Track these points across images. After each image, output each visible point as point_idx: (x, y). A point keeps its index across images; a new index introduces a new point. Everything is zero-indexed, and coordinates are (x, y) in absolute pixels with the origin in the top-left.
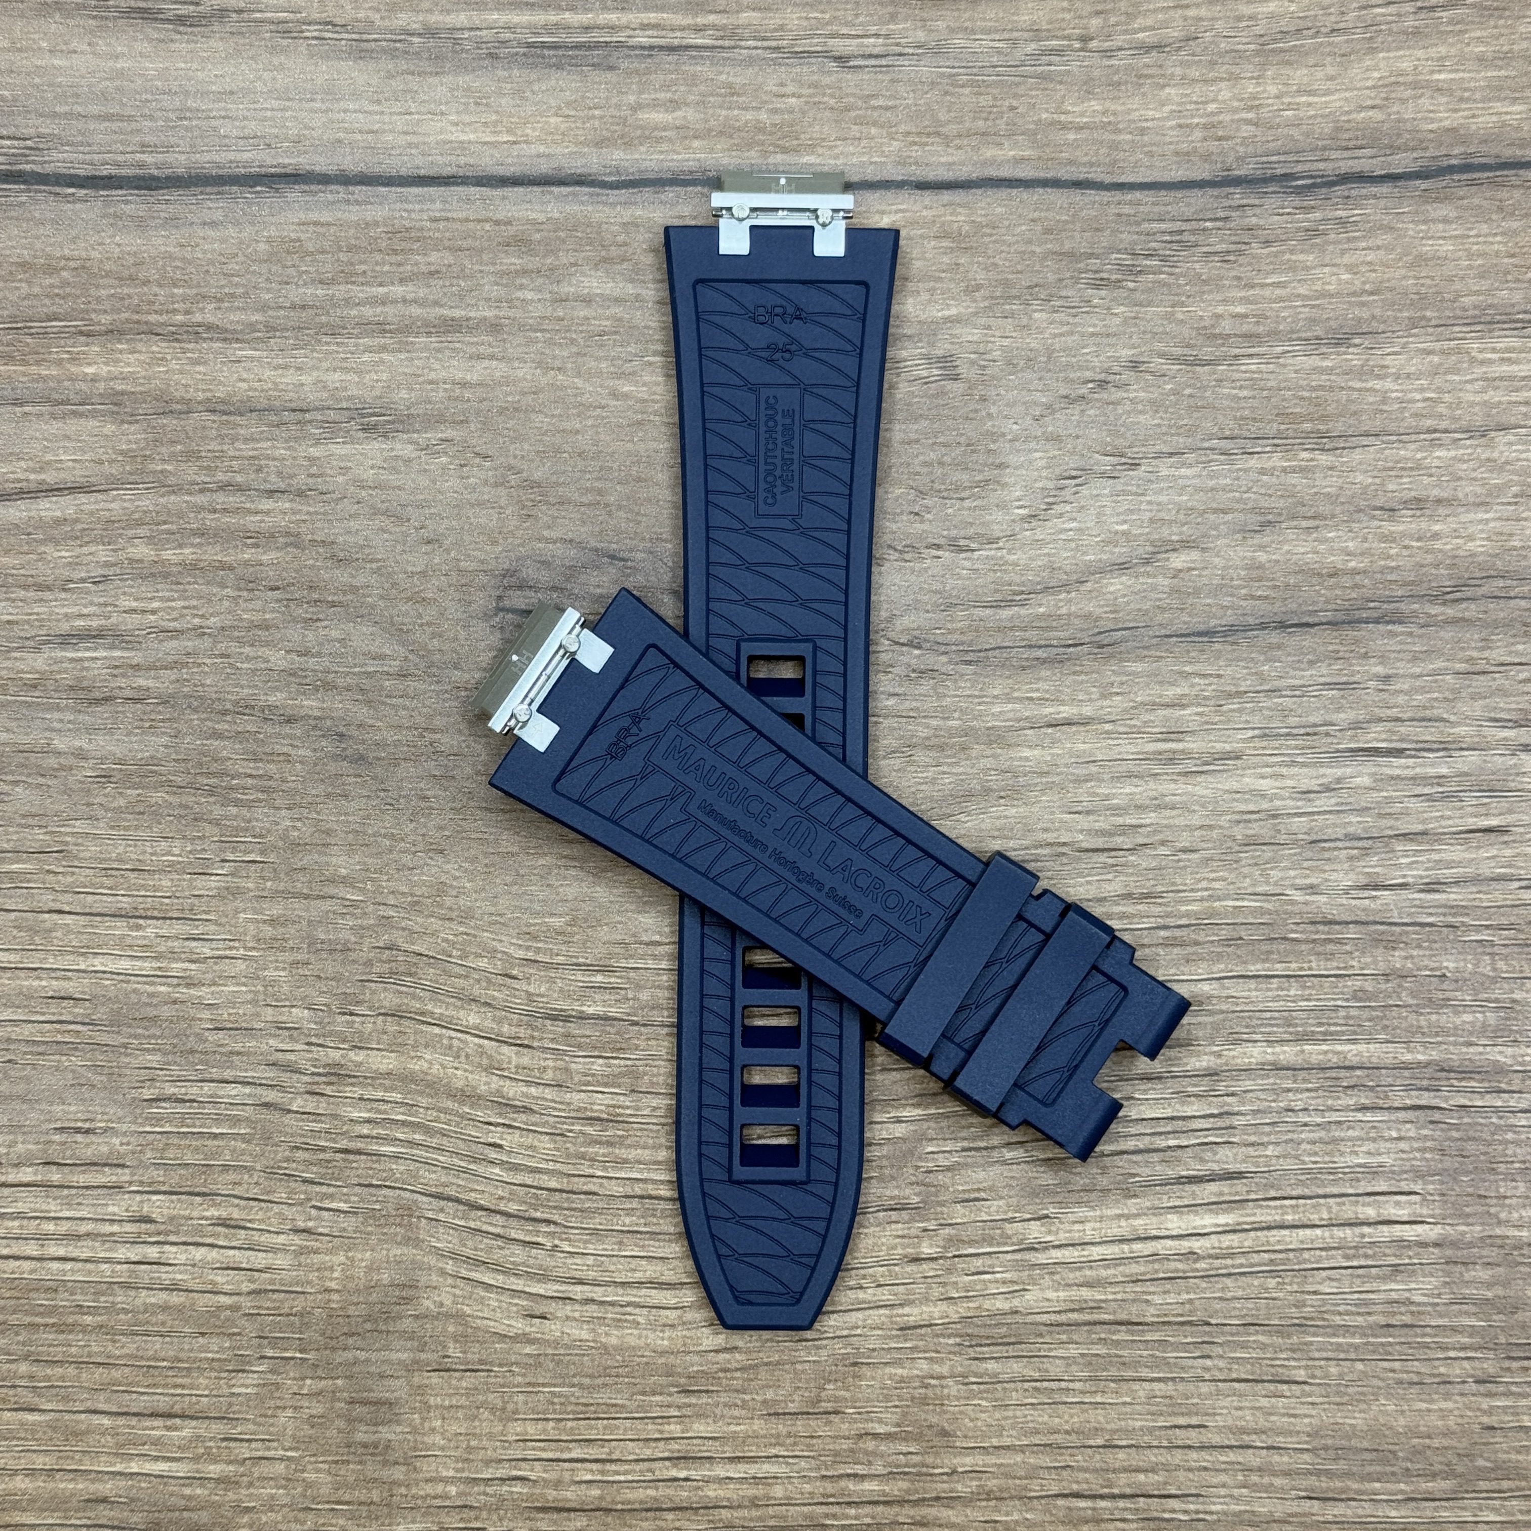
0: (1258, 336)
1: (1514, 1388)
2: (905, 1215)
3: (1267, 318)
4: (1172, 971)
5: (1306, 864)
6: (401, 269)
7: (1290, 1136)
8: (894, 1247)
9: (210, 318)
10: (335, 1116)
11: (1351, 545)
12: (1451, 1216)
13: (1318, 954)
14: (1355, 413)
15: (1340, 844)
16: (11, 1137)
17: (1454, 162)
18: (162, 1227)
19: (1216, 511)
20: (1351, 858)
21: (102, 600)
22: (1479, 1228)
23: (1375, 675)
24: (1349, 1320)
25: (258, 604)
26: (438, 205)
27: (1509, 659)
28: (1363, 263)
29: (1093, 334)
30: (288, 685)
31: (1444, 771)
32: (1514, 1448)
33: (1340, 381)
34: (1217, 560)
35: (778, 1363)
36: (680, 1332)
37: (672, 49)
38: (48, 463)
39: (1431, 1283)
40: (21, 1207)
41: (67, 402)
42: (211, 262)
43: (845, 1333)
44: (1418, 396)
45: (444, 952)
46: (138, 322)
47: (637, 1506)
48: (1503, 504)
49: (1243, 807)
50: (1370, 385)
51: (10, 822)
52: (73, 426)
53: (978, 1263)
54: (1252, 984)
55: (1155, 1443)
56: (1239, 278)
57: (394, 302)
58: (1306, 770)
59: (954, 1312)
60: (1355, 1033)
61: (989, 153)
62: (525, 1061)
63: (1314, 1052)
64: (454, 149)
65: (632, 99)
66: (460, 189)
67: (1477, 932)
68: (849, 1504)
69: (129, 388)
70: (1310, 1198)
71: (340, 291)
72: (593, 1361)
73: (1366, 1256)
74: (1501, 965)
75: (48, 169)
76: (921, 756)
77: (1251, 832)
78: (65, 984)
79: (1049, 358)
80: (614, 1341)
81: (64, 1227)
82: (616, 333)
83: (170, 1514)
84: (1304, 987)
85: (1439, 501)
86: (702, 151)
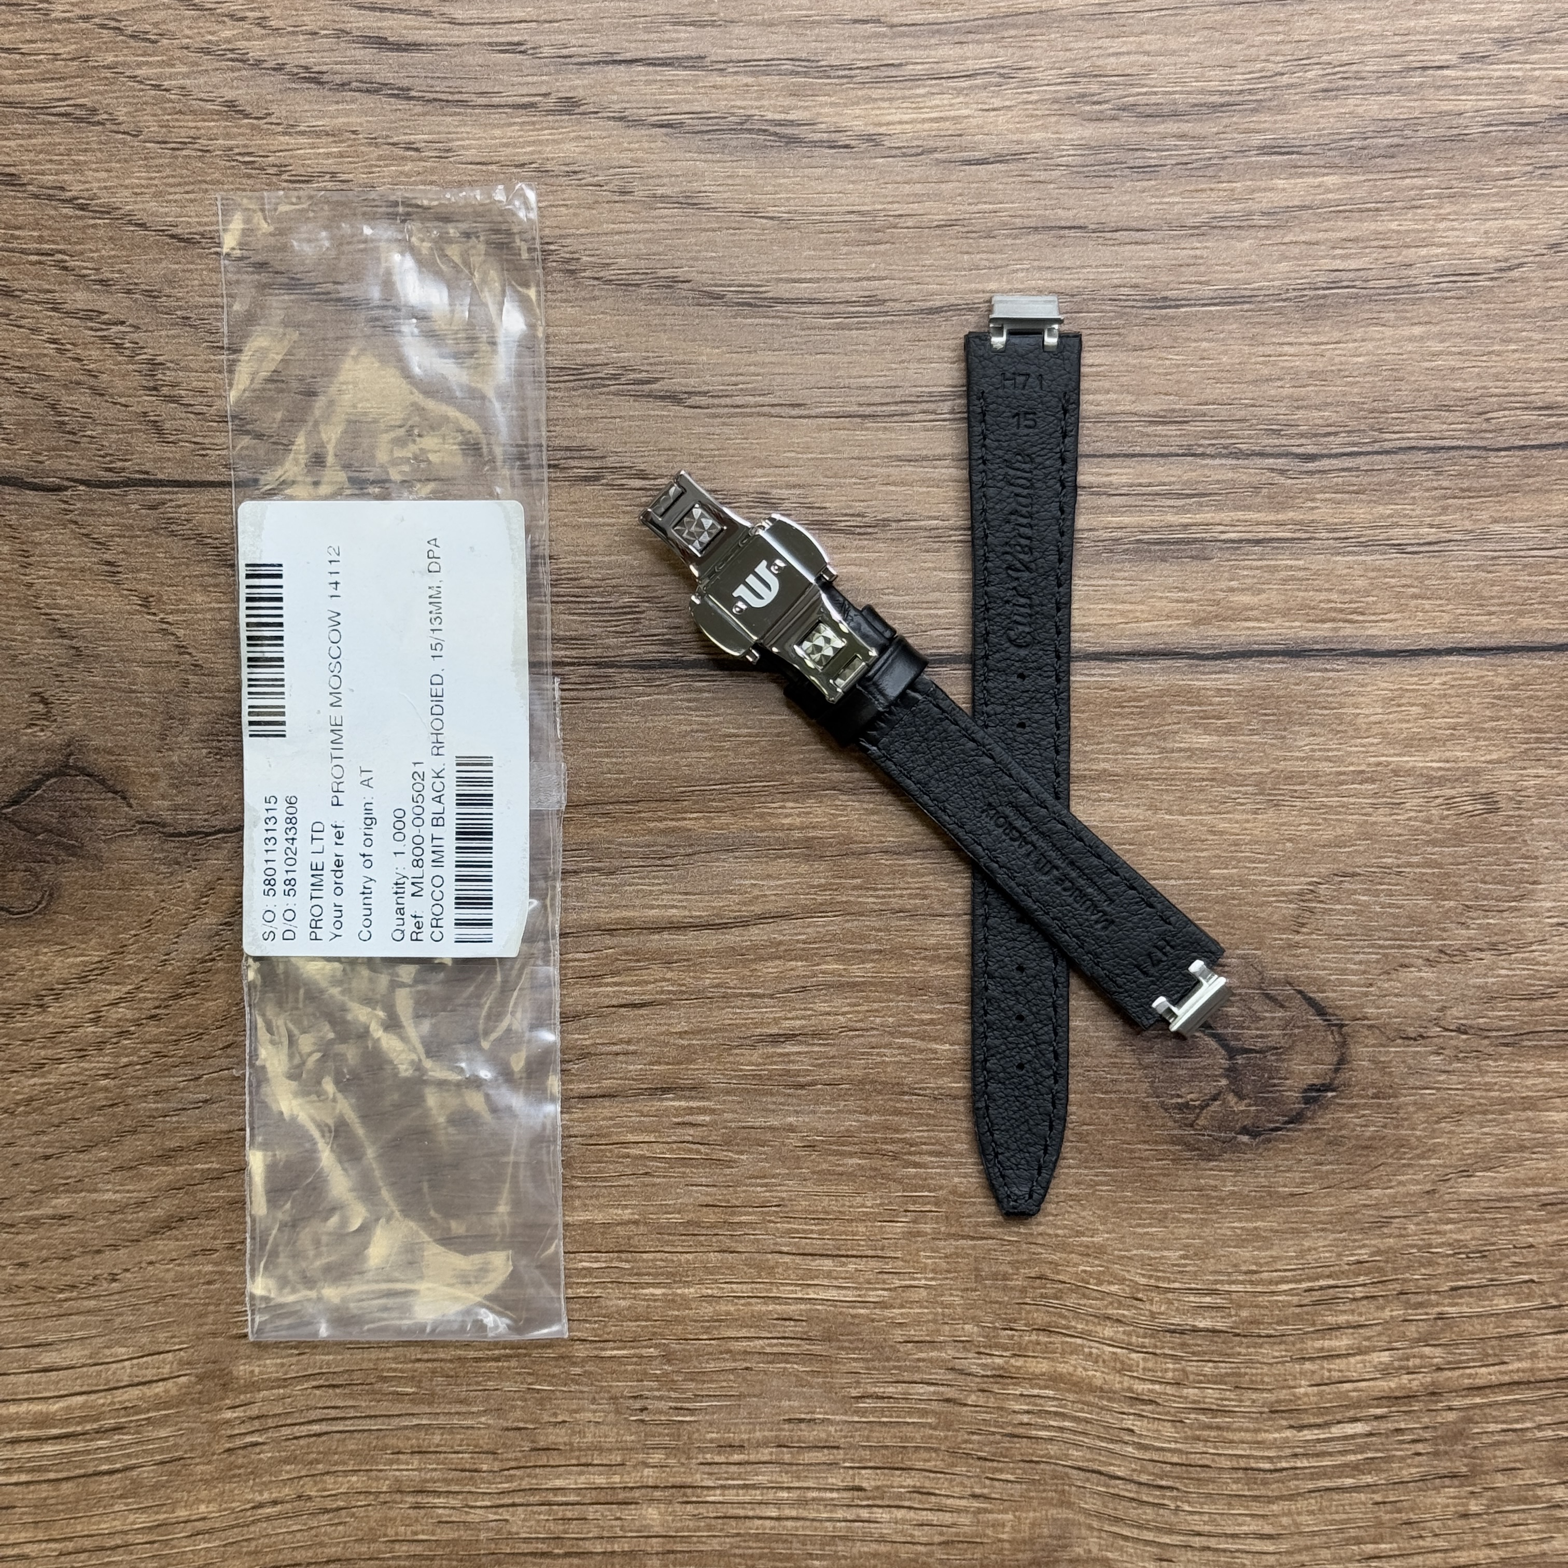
2: (1456, 1482)
8: (1447, 1506)
10: (1001, 1409)
16: (751, 1426)
18: (870, 1494)
21: (802, 1006)
25: (926, 1006)
30: (952, 1071)
37: (1258, 542)
38: (757, 897)
40: (761, 1479)
45: (1083, 1280)
51: (738, 1184)
52: (775, 867)
53: (1515, 1517)
59: (1496, 1555)
61: (1525, 622)
62: (1150, 1365)
65: (1224, 585)
69: (818, 833)
76: (1466, 1119)
78: (786, 1308)
81: (794, 1495)
82: (1213, 780)
86: (1283, 627)
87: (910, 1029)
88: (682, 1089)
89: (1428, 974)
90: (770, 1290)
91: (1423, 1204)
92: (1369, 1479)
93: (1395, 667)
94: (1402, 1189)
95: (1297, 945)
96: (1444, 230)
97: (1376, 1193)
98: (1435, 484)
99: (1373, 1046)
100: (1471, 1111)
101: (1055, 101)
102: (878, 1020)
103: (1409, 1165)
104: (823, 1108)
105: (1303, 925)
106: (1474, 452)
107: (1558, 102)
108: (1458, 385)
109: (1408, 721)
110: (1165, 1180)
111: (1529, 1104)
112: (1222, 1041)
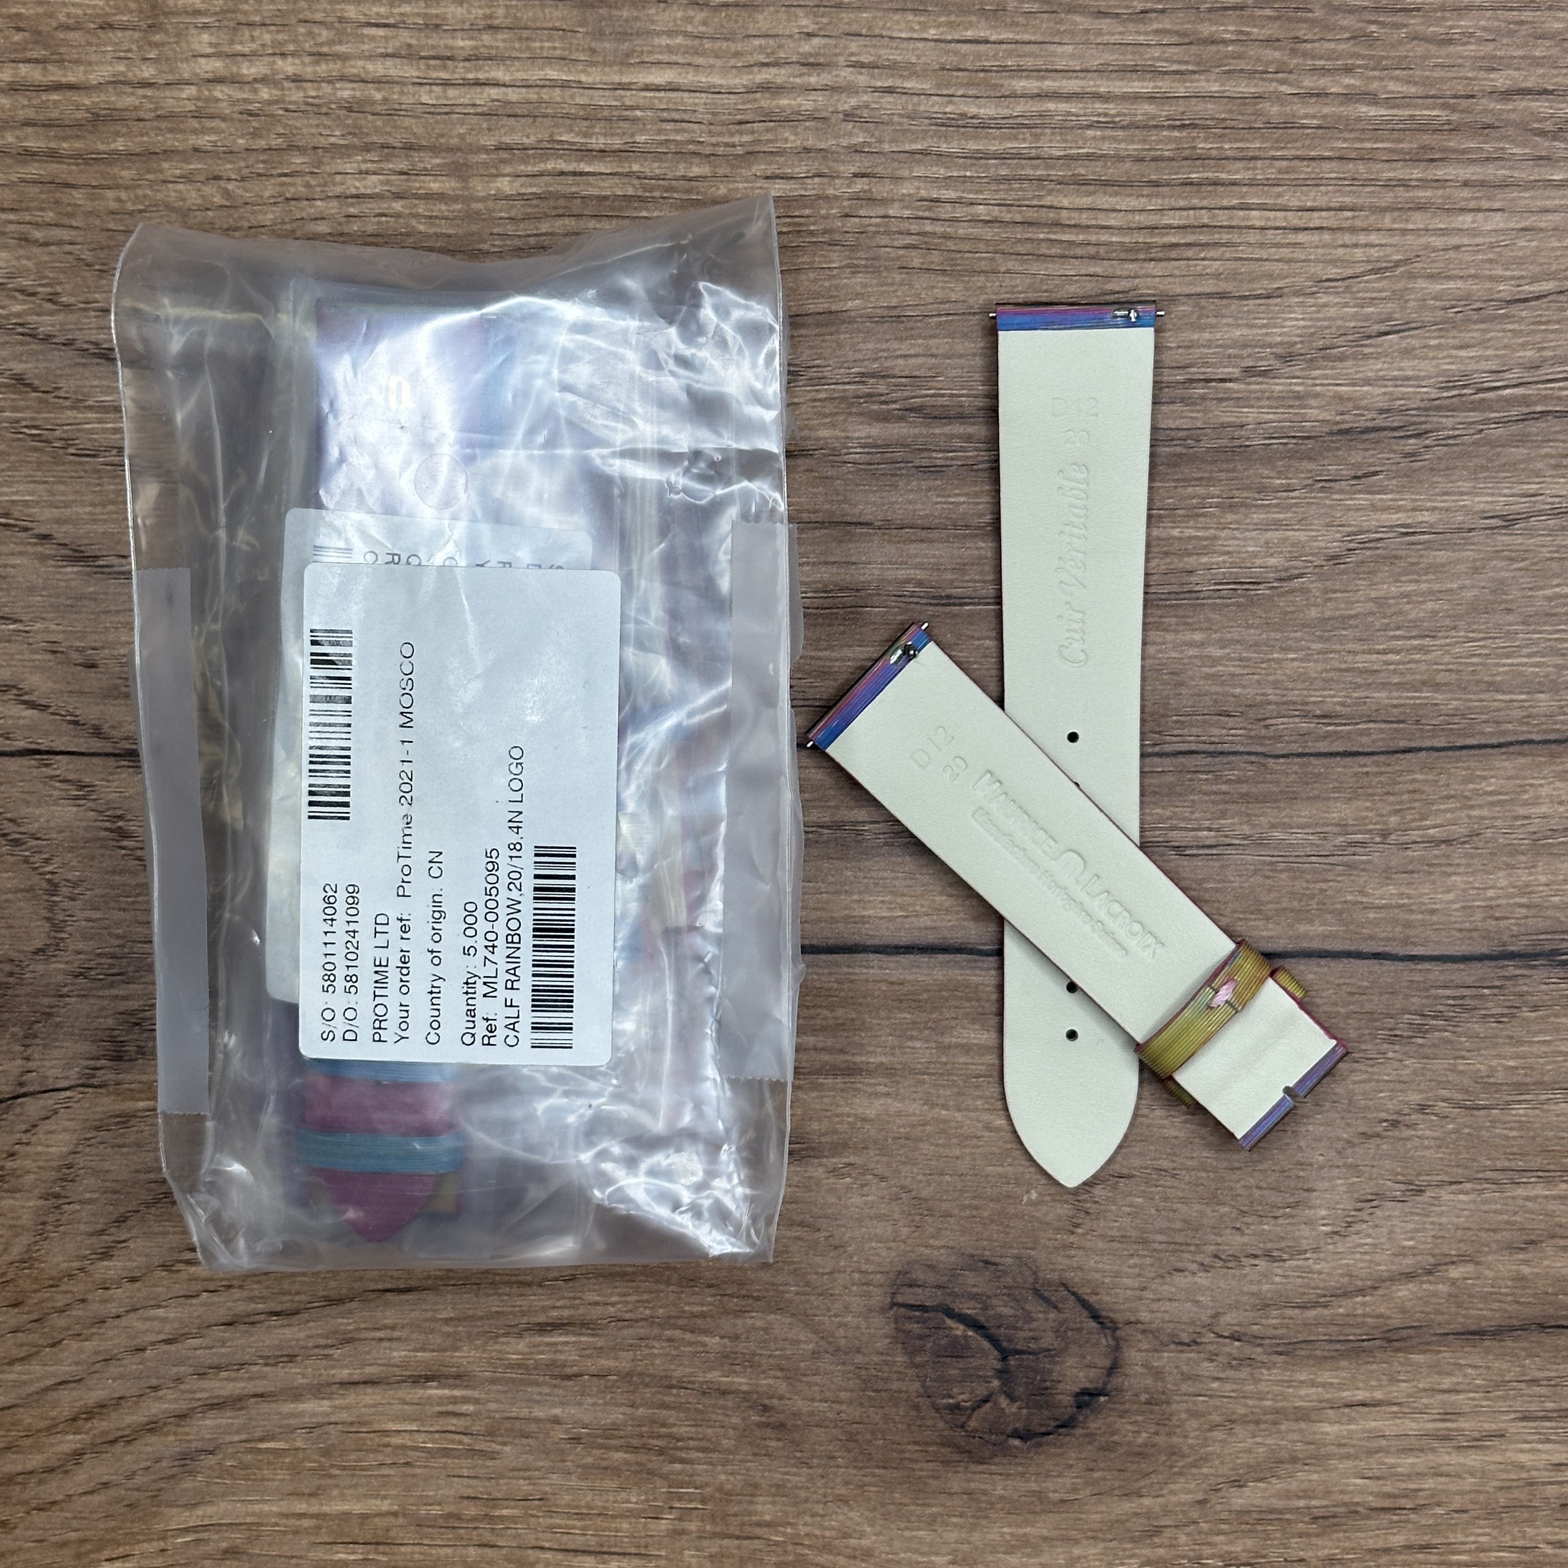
87: (681, 1322)
88: (447, 1377)
89: (1202, 1279)
91: (1194, 1515)
94: (1174, 1499)
95: (1071, 1246)
96: (1226, 539)
97: (1146, 1502)
98: (1214, 788)
99: (1146, 1351)
100: (1244, 1420)
101: (843, 399)
102: (648, 1312)
103: (1181, 1474)
104: (590, 1400)
105: (1078, 1226)
106: (1253, 758)
107: (1338, 418)
108: (1238, 690)
110: (933, 1483)
111: (1302, 1415)
112: (994, 1341)
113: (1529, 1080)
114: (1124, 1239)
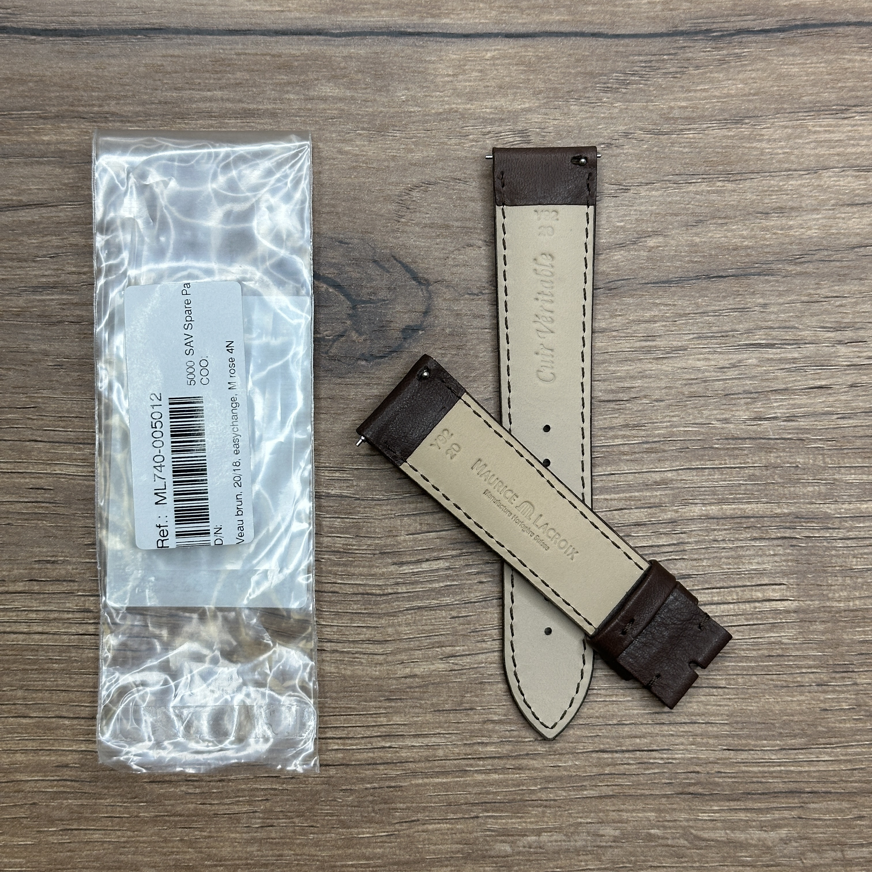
0: (693, 118)
1: (837, 688)
3: (698, 108)
4: (651, 466)
5: (722, 407)
6: (220, 82)
7: (715, 555)
9: (113, 109)
11: (745, 233)
12: (802, 596)
13: (730, 456)
14: (746, 161)
15: (741, 396)
16: (11, 566)
17: (798, 23)
19: (672, 215)
20: (747, 404)
21: (56, 267)
22: (817, 602)
23: (759, 304)
24: (748, 653)
26: (240, 46)
27: (830, 294)
28: (750, 78)
29: (603, 118)
31: (796, 355)
32: (838, 720)
33: (737, 143)
34: (672, 242)
35: (439, 683)
36: (385, 667)
38: (24, 190)
39: (792, 632)
40: (16, 604)
41: (33, 156)
42: (113, 78)
43: (476, 666)
44: (780, 151)
46: (73, 111)
47: (363, 762)
48: (826, 210)
49: (688, 377)
50: (754, 145)
51: (6, 391)
52: (37, 170)
54: (694, 473)
55: (645, 722)
56: (682, 87)
57: (216, 100)
58: (721, 356)
60: (750, 498)
61: (545, 17)
63: (728, 509)
64: (248, 14)
66: (253, 37)
67: (815, 442)
68: (479, 758)
69: (69, 148)
70: (727, 588)
71: (186, 94)
72: (337, 684)
73: (757, 619)
74: (828, 460)
75: (20, 25)
77: (692, 390)
78: (39, 481)
79: (580, 131)
80: (349, 673)
81: (42, 615)
82: (340, 117)
83: (103, 773)
84: (722, 474)
85: (792, 208)
86: (387, 16)
90: (27, 468)
92: (448, 600)
93: (461, 43)
95: (397, 231)
99: (449, 299)
103: (475, 381)
105: (402, 217)
109: (470, 81)
112: (348, 296)
113: (695, 114)
114: (431, 226)
